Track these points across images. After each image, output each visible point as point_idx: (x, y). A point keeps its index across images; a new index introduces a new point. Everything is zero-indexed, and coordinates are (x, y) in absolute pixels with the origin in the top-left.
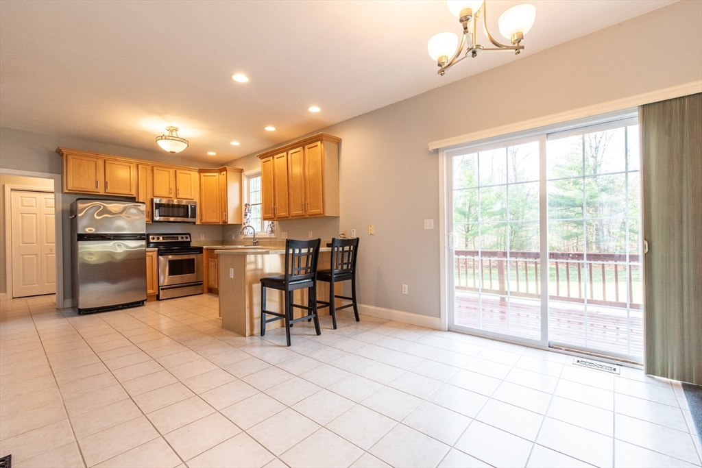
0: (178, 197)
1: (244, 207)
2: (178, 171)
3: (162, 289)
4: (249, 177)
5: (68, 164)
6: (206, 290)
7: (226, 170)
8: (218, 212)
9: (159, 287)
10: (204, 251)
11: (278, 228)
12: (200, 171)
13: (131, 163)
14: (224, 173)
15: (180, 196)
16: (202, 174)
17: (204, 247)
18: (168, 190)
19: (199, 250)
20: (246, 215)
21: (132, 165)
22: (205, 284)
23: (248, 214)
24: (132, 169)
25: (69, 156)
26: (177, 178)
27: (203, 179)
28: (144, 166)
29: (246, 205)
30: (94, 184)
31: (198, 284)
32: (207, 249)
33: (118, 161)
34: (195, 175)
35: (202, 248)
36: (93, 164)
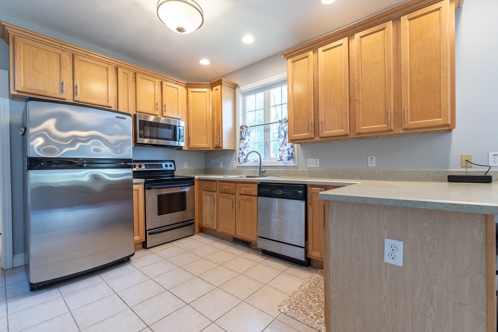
0: (164, 115)
1: (238, 131)
2: (165, 83)
3: (149, 234)
4: (245, 94)
5: (17, 51)
6: (197, 229)
7: (221, 84)
8: (208, 135)
9: (146, 231)
10: (196, 183)
11: (301, 152)
12: (188, 86)
13: (109, 63)
14: (219, 87)
15: (166, 114)
16: (190, 90)
17: (196, 177)
18: (153, 105)
19: (190, 181)
20: (242, 139)
21: (110, 67)
22: (197, 223)
23: (247, 138)
24: (110, 72)
25: (17, 39)
26: (164, 91)
27: (191, 95)
28: (125, 71)
29: (242, 127)
30: (58, 87)
31: (189, 223)
32: (199, 180)
33: (91, 58)
34: (182, 90)
35: (194, 178)
36: (55, 59)
